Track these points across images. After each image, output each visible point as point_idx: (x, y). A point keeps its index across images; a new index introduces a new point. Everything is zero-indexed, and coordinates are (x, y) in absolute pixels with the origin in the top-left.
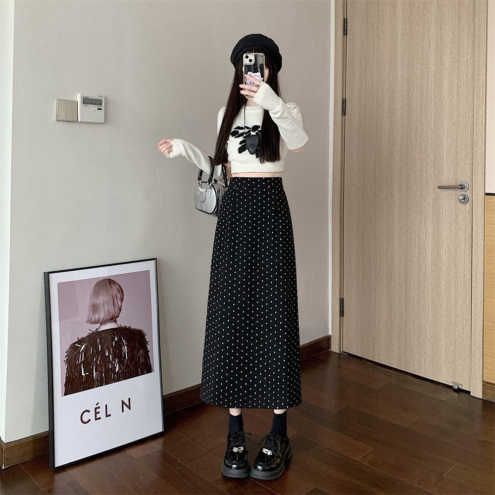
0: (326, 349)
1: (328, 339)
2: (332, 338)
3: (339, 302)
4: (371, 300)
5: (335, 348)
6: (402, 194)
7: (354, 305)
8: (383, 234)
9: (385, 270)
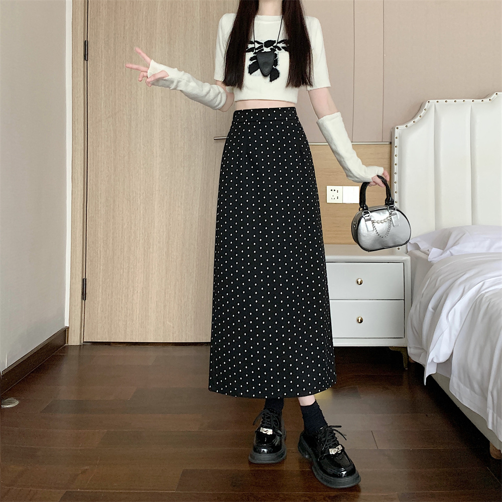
0: (62, 346)
1: (65, 332)
2: (70, 329)
3: (81, 283)
4: (123, 273)
5: (74, 340)
6: (165, 150)
7: (101, 283)
8: (140, 196)
9: (141, 235)
